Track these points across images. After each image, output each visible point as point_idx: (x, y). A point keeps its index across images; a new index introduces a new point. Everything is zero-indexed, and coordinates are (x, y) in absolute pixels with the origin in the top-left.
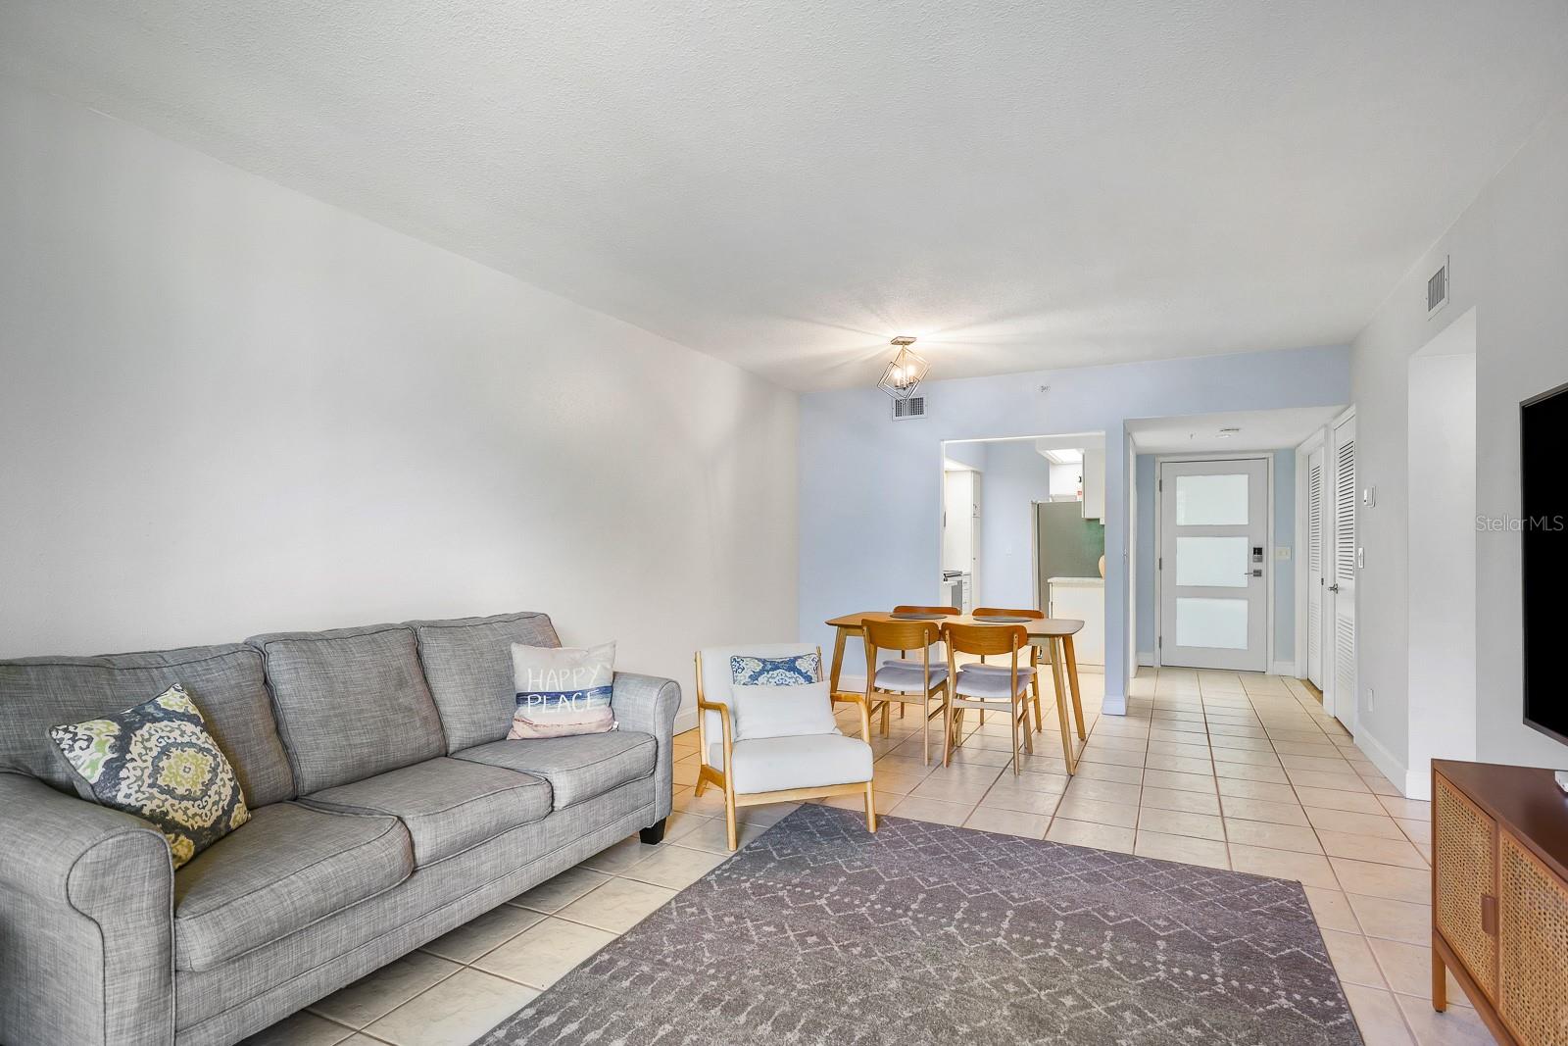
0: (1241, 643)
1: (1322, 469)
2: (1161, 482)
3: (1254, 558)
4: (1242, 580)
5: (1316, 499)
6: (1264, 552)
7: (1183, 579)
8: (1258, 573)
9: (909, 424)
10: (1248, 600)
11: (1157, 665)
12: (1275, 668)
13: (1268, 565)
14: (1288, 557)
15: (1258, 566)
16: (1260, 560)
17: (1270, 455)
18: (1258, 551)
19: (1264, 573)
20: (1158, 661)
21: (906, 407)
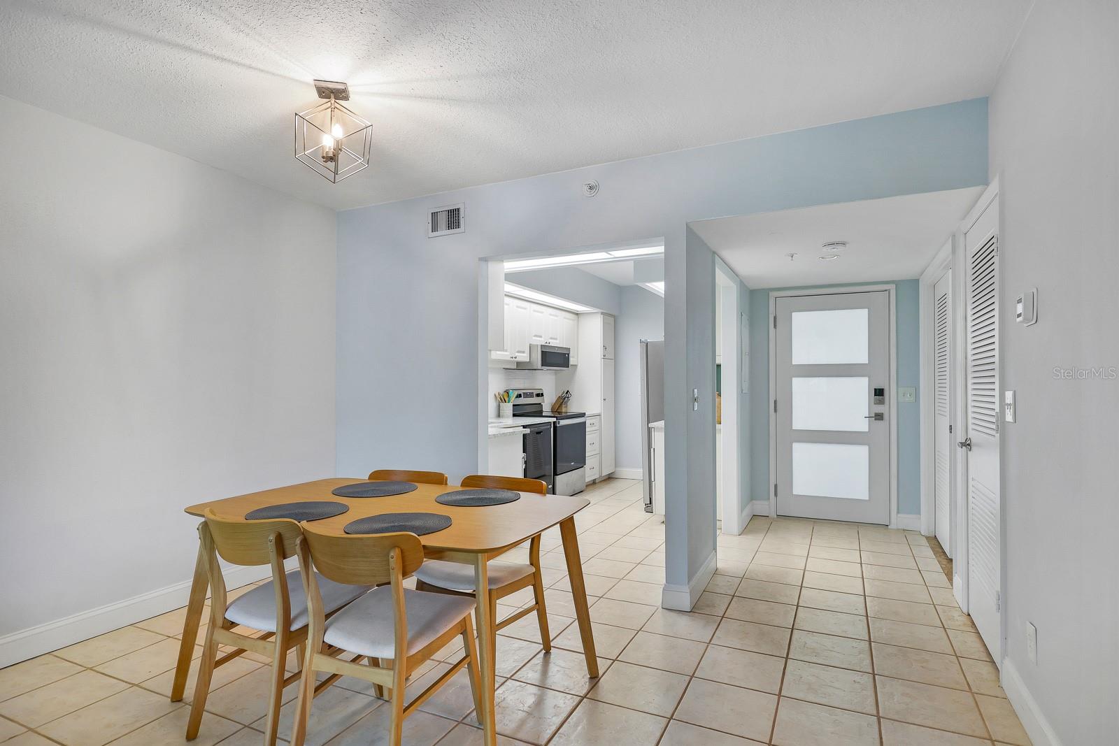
0: (862, 492)
1: (950, 296)
2: (775, 318)
3: (875, 400)
4: (862, 425)
5: (943, 332)
6: (886, 393)
7: (800, 421)
8: (879, 417)
9: (446, 240)
10: (869, 445)
11: (773, 515)
12: (899, 521)
13: (891, 408)
14: (913, 399)
15: (879, 409)
16: (882, 402)
17: (892, 287)
18: (879, 392)
19: (886, 416)
20: (773, 509)
21: (443, 220)
